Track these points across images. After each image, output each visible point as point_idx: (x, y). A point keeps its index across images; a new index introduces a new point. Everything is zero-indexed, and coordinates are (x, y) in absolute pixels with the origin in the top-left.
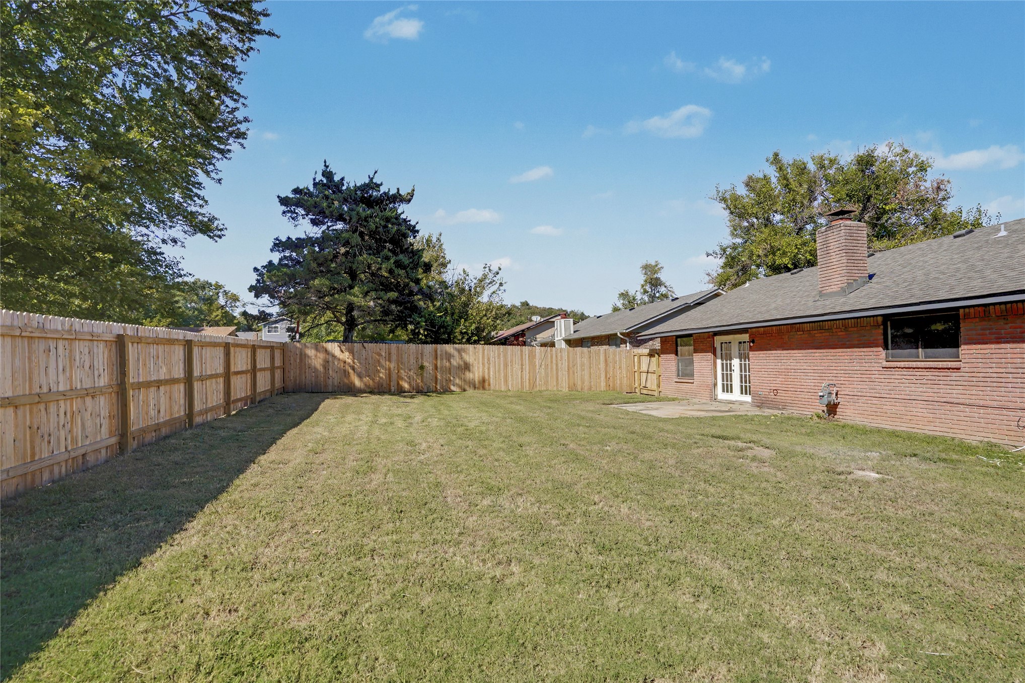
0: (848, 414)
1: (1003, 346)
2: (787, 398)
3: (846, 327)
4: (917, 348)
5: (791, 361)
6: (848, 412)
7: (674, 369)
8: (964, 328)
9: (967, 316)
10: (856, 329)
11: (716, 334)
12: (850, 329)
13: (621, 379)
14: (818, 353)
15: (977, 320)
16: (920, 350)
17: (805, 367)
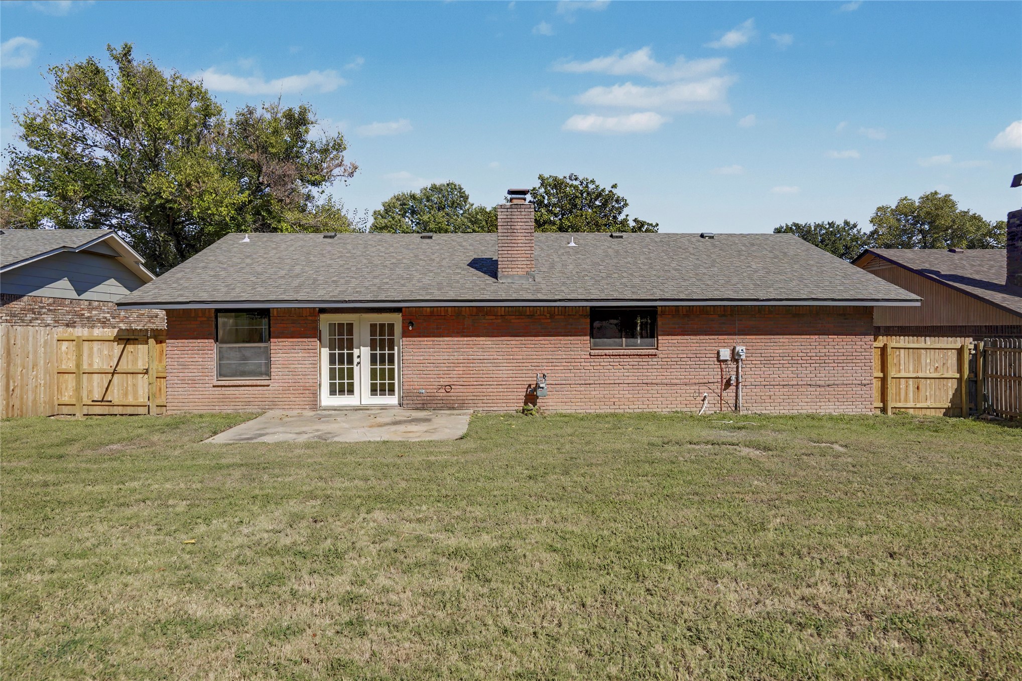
0: (550, 403)
1: (686, 337)
2: (467, 394)
3: (552, 316)
4: (621, 337)
5: (475, 349)
6: (550, 402)
7: (213, 365)
8: (660, 322)
9: (663, 313)
10: (563, 317)
11: (323, 311)
12: (556, 317)
13: (35, 391)
14: (514, 341)
15: (670, 316)
16: (624, 339)
17: (496, 357)
